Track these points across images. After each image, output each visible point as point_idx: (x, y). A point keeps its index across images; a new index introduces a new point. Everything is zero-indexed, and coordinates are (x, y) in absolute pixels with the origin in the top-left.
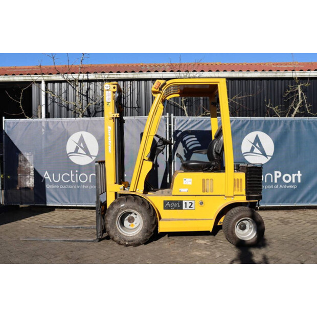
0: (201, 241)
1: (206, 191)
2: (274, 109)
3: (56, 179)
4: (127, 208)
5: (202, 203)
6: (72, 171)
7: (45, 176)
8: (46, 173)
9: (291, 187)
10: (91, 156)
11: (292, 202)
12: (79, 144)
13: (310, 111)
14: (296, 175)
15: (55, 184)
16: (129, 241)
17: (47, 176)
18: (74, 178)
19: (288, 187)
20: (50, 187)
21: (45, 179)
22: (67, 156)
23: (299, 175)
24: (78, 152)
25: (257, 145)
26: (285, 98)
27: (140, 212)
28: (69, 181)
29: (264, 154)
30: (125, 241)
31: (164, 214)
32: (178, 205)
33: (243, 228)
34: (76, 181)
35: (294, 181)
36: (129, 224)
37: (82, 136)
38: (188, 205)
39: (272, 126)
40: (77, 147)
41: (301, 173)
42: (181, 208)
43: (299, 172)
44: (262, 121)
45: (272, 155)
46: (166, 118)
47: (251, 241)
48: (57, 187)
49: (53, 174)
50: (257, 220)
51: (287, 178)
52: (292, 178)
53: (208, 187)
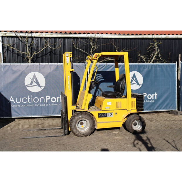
0: (116, 132)
1: (118, 108)
2: (142, 57)
3: (18, 101)
4: (82, 118)
5: (116, 114)
6: (28, 96)
7: (10, 100)
8: (11, 97)
9: (152, 101)
10: (41, 87)
11: (152, 109)
12: (33, 79)
13: (161, 58)
14: (154, 95)
15: (17, 104)
16: (83, 134)
17: (12, 100)
18: (30, 100)
19: (150, 101)
20: (14, 106)
21: (10, 102)
22: (25, 87)
23: (156, 94)
24: (33, 84)
25: (134, 79)
26: (148, 50)
27: (88, 120)
28: (27, 102)
29: (138, 84)
30: (81, 134)
31: (98, 120)
32: (105, 115)
33: (135, 125)
34: (31, 102)
35: (153, 98)
36: (81, 126)
37: (34, 75)
38: (110, 115)
39: (142, 68)
40: (32, 81)
41: (157, 94)
42: (106, 116)
43: (156, 93)
44: (137, 65)
45: (142, 84)
46: (85, 64)
47: (140, 131)
48: (19, 106)
49: (16, 98)
50: (142, 121)
51: (150, 97)
52: (152, 96)
53: (119, 105)
